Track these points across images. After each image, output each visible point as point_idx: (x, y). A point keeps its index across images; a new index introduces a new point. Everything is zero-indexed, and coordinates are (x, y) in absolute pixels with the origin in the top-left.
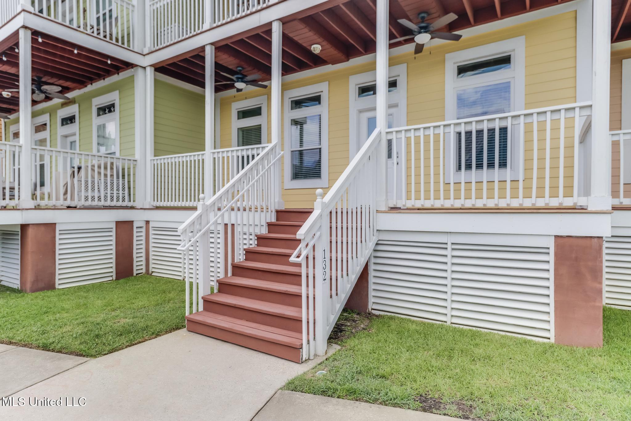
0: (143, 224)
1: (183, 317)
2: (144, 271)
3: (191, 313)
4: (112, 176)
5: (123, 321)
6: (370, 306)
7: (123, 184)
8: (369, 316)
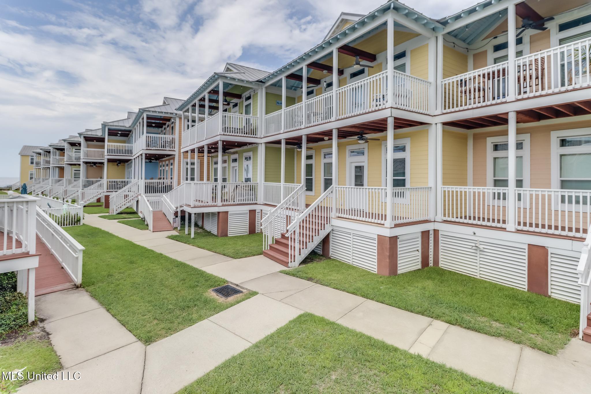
0: (260, 211)
1: (262, 251)
2: (260, 231)
3: (265, 249)
4: (248, 190)
5: (246, 250)
6: (330, 255)
7: (253, 193)
8: (330, 258)
